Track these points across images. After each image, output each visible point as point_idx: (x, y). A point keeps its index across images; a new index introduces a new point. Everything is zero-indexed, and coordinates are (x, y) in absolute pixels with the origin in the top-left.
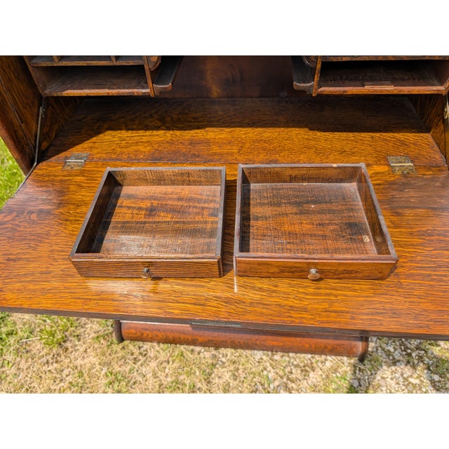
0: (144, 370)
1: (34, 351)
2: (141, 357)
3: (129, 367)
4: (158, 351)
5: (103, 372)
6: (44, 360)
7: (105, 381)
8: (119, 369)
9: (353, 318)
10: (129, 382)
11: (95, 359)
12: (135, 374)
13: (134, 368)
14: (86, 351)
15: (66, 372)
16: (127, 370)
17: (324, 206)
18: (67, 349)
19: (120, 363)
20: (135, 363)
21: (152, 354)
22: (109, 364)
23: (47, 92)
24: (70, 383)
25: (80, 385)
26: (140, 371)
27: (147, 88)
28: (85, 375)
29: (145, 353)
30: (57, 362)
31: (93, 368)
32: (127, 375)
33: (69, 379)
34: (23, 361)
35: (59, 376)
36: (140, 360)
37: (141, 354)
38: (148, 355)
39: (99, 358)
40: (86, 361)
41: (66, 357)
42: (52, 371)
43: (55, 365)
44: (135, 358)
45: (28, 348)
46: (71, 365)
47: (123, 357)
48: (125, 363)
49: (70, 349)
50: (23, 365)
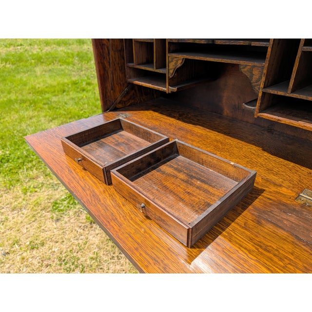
0: (111, 266)
1: (81, 218)
2: (116, 258)
3: (107, 258)
4: (126, 262)
5: (94, 250)
6: (80, 225)
7: (91, 256)
8: (102, 255)
9: (137, 249)
10: (99, 265)
11: (97, 241)
12: (106, 264)
13: (108, 261)
14: (97, 234)
15: (82, 237)
16: (105, 259)
17: (206, 186)
18: (92, 227)
19: (105, 253)
20: (111, 259)
21: (122, 261)
22: (100, 249)
23: (129, 80)
24: (79, 243)
25: (81, 248)
26: (109, 265)
27: (166, 88)
28: (87, 245)
29: (120, 258)
30: (83, 230)
31: (92, 245)
32: (102, 262)
33: (80, 241)
34: (74, 219)
35: (78, 236)
36: (114, 259)
37: (118, 257)
38: (120, 260)
39: (99, 243)
40: (94, 239)
41: (88, 230)
42: (79, 232)
43: (82, 230)
44: (113, 257)
45: (80, 215)
46: (87, 236)
47: (109, 251)
48: (107, 255)
49: (93, 229)
50: (72, 221)
